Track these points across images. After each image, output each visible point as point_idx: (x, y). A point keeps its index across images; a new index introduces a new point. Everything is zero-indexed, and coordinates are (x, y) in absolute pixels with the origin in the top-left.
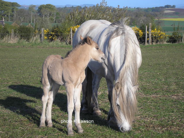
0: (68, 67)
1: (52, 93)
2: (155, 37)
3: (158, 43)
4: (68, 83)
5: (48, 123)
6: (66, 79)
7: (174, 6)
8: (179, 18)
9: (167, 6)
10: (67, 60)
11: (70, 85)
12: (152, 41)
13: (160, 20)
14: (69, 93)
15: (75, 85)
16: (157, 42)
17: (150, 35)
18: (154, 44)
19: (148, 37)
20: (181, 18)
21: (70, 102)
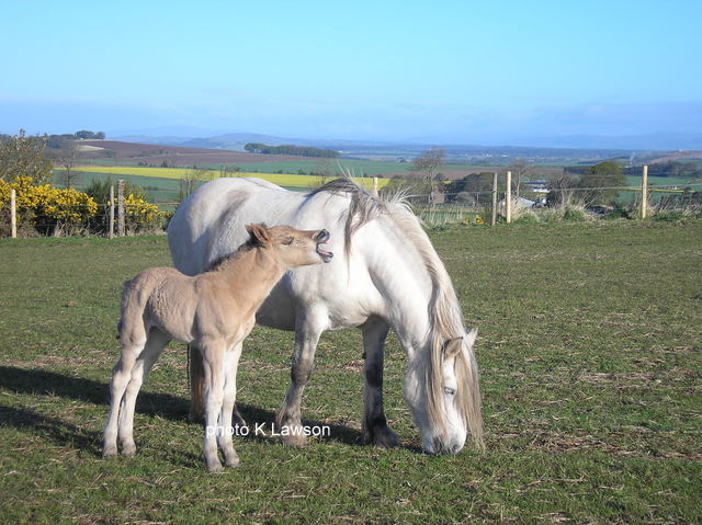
0: (215, 296)
1: (142, 365)
2: (133, 217)
3: (142, 232)
4: (212, 337)
5: (124, 444)
6: (207, 325)
7: (100, 135)
8: (116, 165)
9: (83, 135)
10: (214, 278)
11: (216, 342)
12: (127, 228)
13: (72, 169)
14: (214, 365)
15: (231, 341)
16: (137, 230)
17: (121, 211)
18: (131, 234)
19: (116, 216)
20: (121, 166)
21: (215, 388)
